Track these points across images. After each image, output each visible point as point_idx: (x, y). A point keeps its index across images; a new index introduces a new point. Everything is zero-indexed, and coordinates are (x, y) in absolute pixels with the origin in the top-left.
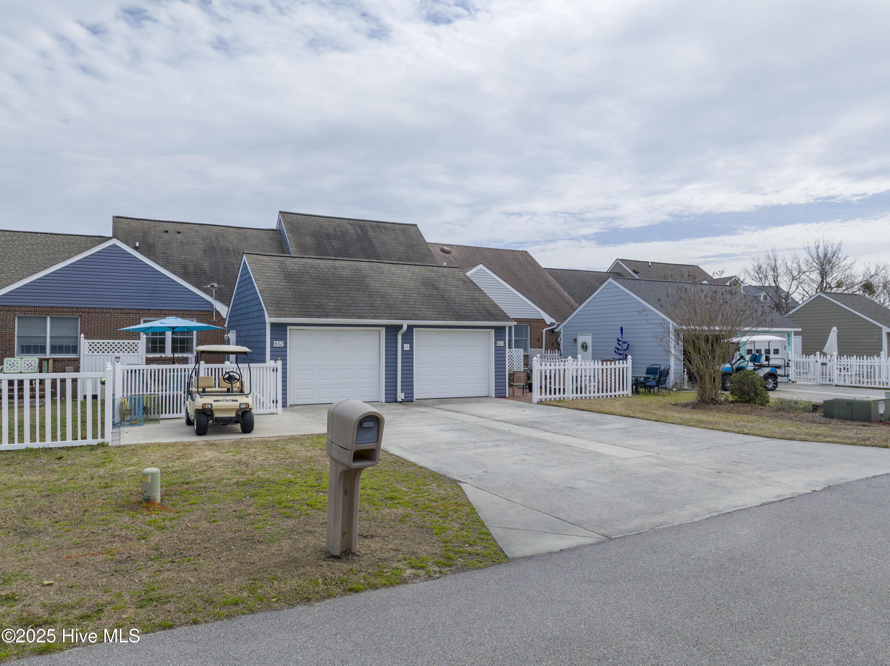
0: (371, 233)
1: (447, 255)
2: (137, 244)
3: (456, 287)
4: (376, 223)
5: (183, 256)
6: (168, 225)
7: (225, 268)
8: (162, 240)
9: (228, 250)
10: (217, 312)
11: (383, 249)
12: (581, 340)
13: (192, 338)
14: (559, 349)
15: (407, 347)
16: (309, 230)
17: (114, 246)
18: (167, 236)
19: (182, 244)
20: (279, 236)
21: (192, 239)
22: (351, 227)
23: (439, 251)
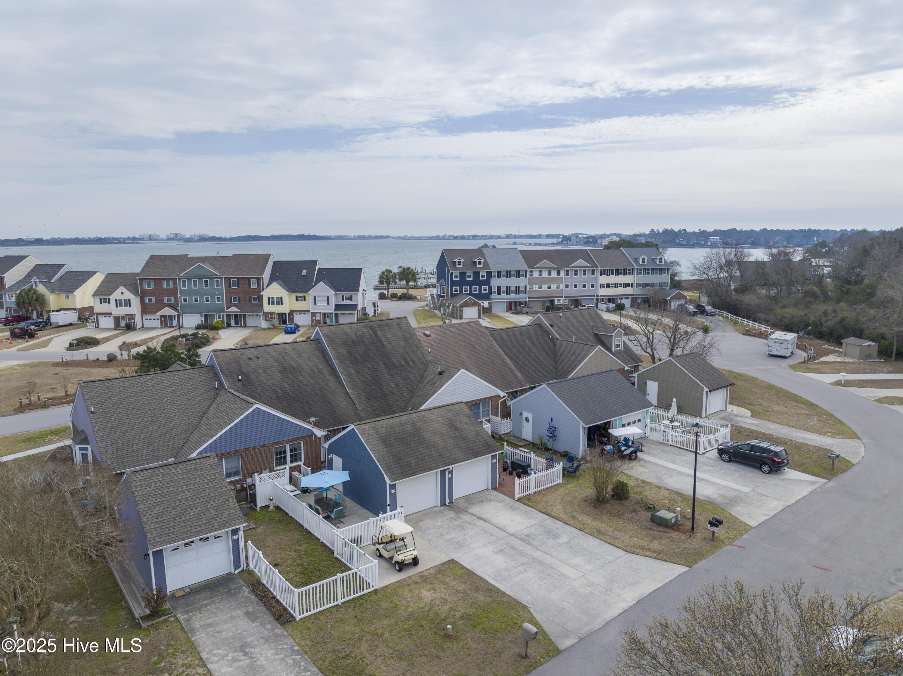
0: (379, 333)
1: (428, 338)
2: (240, 377)
3: (466, 424)
4: (380, 322)
5: (270, 381)
6: (249, 351)
7: (299, 386)
8: (251, 368)
9: (294, 369)
10: (315, 434)
11: (390, 347)
12: (525, 414)
13: (301, 453)
14: (510, 417)
15: (450, 476)
16: (341, 340)
17: (257, 408)
18: (252, 363)
19: (265, 369)
20: (320, 345)
21: (269, 363)
22: (365, 330)
23: (422, 335)
